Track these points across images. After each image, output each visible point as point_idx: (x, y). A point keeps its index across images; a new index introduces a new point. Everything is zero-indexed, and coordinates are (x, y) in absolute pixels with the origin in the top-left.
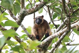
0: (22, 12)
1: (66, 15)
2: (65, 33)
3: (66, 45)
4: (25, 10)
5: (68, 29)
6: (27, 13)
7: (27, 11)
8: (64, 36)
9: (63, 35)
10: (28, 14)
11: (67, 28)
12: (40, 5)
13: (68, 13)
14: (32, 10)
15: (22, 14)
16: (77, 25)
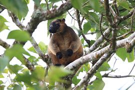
0: (36, 15)
1: (109, 23)
2: (105, 55)
3: (103, 76)
4: (40, 12)
5: (111, 49)
6: (44, 17)
7: (43, 14)
8: (104, 60)
9: (102, 57)
10: (44, 19)
11: (110, 47)
12: (66, 6)
13: (112, 20)
14: (52, 12)
15: (35, 19)
16: (127, 43)
